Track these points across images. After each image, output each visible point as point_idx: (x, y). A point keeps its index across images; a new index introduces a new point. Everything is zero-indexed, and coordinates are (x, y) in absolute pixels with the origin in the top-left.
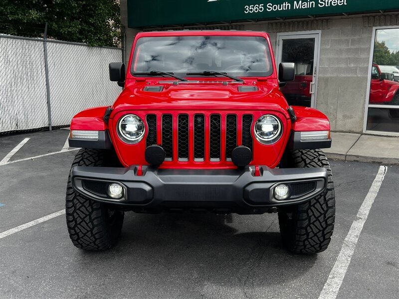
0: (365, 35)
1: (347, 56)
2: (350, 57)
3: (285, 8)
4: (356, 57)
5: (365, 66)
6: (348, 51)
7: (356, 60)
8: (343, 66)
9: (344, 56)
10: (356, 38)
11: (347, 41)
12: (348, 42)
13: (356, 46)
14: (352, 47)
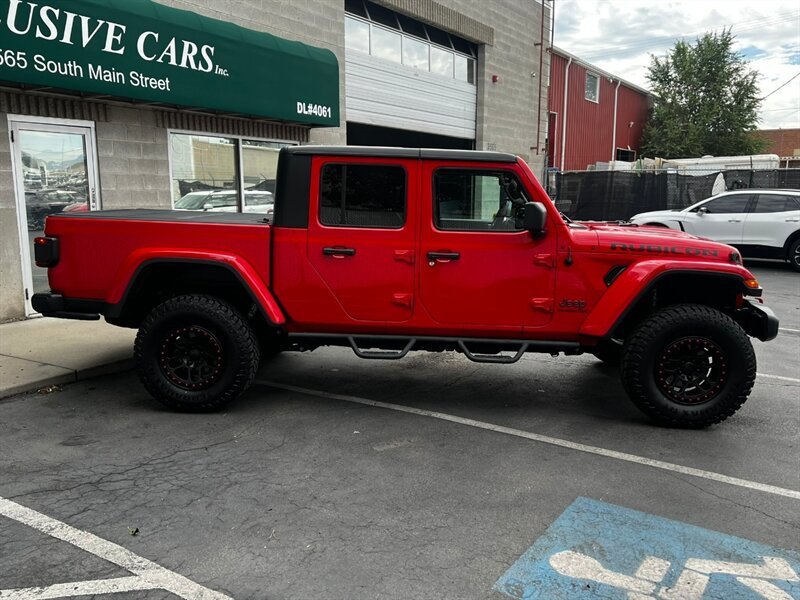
0: (160, 141)
1: (141, 172)
2: (145, 173)
3: (73, 72)
4: (154, 173)
5: (166, 189)
6: (141, 163)
7: (154, 180)
8: (137, 188)
9: (137, 172)
10: (150, 142)
11: (138, 146)
12: (139, 149)
13: (151, 157)
14: (146, 157)
